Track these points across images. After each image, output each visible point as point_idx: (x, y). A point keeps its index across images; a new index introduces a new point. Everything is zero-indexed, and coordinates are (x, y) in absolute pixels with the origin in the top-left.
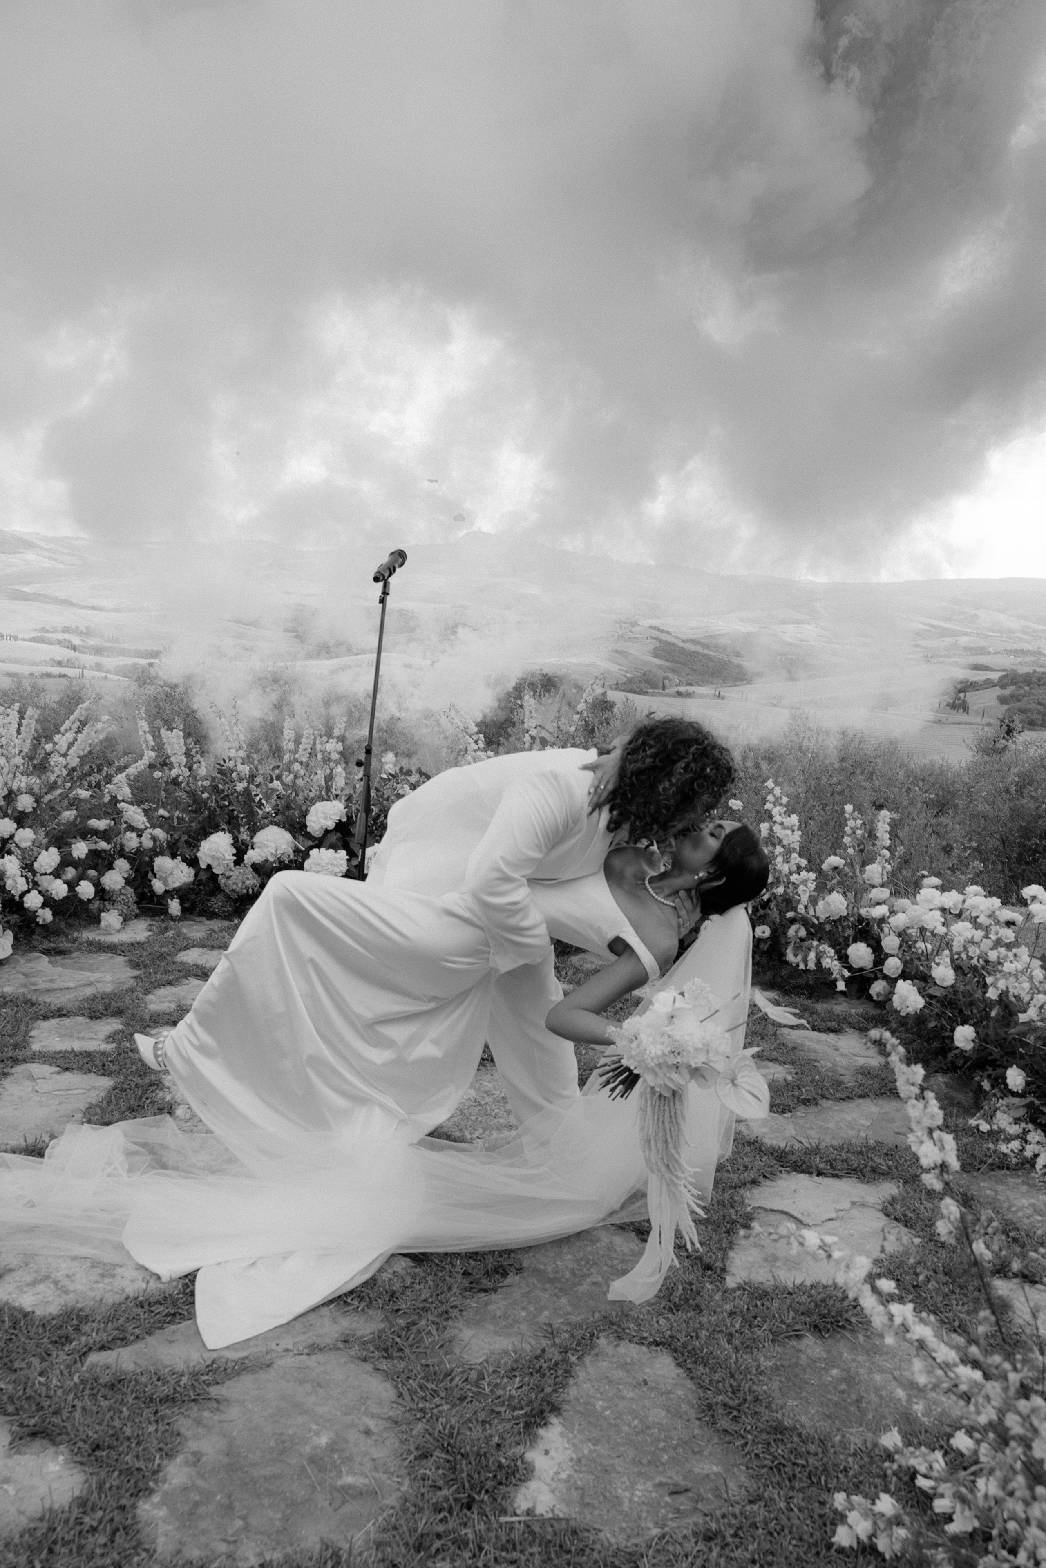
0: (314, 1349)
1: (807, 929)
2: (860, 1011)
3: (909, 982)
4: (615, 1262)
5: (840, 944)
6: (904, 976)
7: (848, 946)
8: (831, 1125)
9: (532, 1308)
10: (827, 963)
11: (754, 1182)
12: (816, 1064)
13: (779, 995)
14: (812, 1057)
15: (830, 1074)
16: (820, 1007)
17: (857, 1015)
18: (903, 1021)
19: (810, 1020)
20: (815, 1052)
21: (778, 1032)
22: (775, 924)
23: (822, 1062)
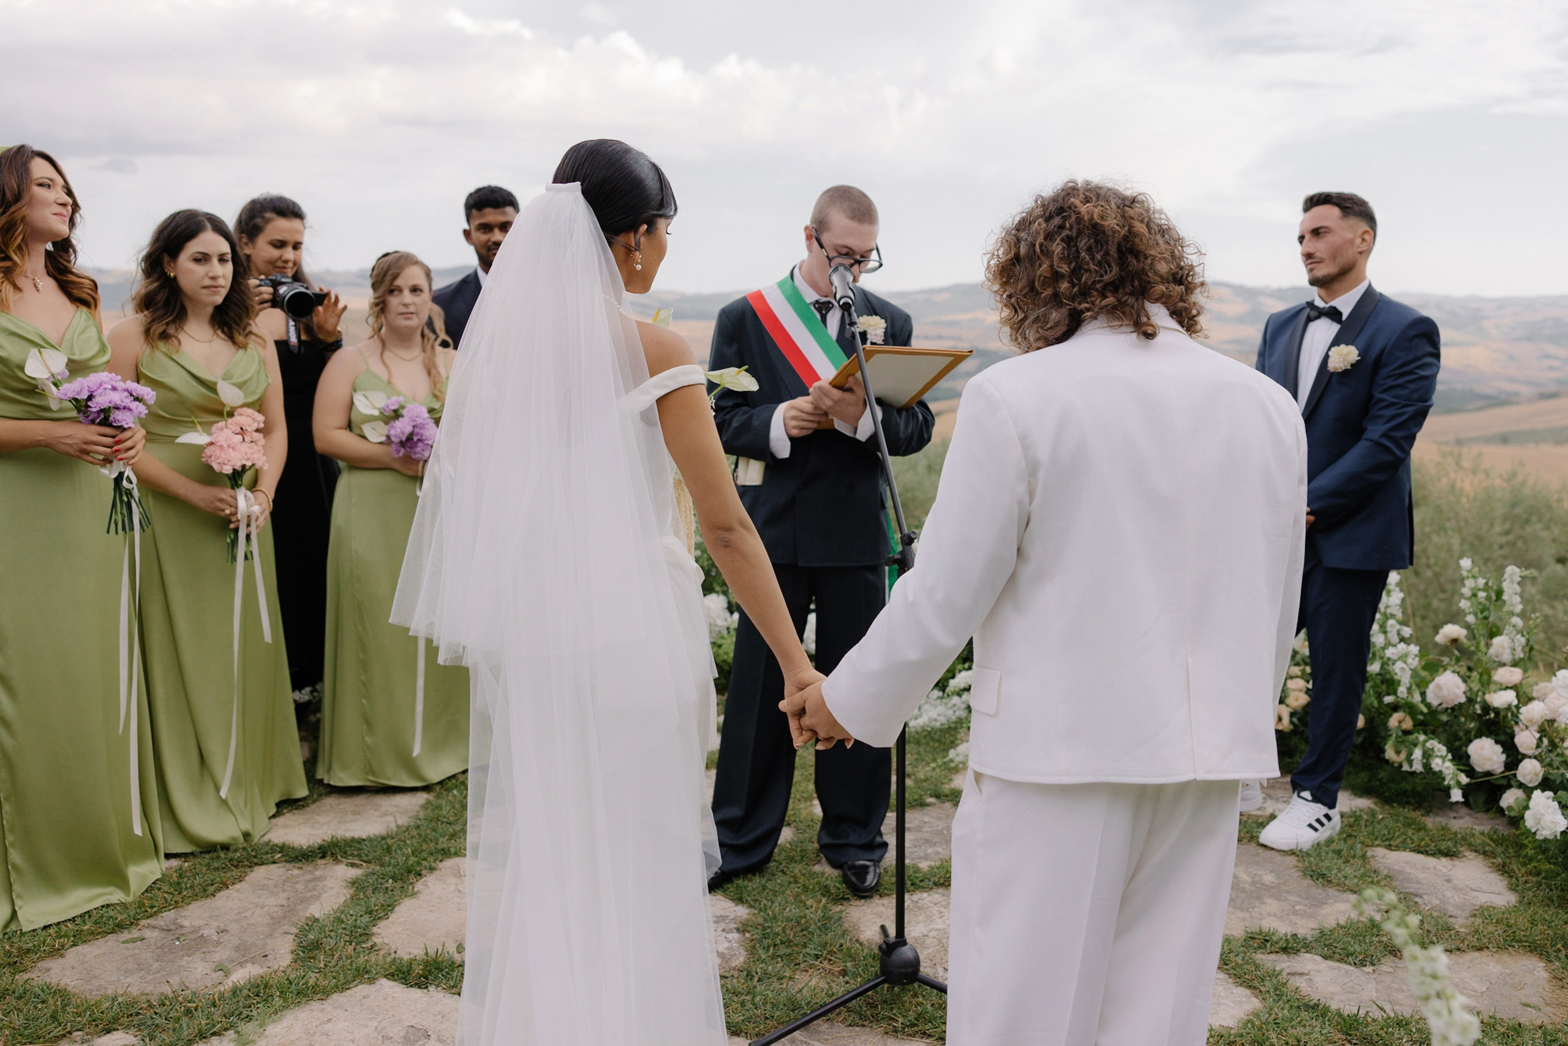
1: (1414, 719)
2: (1486, 828)
3: (1550, 794)
5: (1460, 739)
6: (1546, 784)
7: (1471, 741)
10: (1437, 764)
12: (1417, 899)
13: (1376, 804)
14: (1412, 891)
15: (1435, 914)
16: (1431, 822)
17: (1482, 834)
18: (1543, 847)
19: (1415, 838)
20: (1418, 883)
21: (1369, 853)
22: (1370, 711)
23: (1425, 896)
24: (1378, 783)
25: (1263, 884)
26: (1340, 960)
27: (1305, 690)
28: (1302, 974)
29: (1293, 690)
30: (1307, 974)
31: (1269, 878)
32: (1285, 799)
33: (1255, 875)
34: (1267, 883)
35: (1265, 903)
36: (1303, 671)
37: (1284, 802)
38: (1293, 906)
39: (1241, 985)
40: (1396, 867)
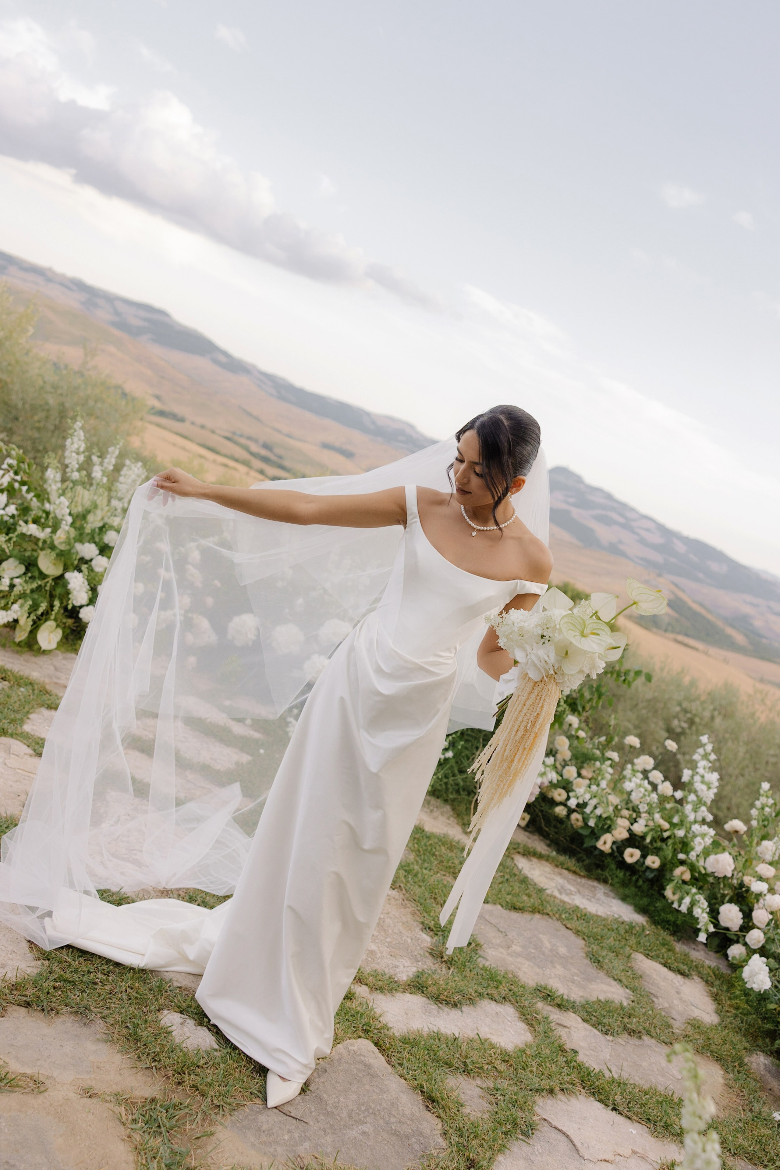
0: (90, 1094)
1: (692, 875)
2: (713, 964)
3: (764, 959)
4: (393, 1120)
5: (716, 898)
6: (763, 952)
7: (723, 903)
8: (644, 1064)
9: (296, 1135)
10: (697, 912)
11: (551, 1091)
12: (654, 999)
13: (647, 922)
14: (653, 992)
15: (663, 1014)
16: (679, 947)
17: (710, 967)
18: (747, 992)
19: (665, 955)
20: (658, 987)
21: (633, 956)
22: (665, 859)
23: (660, 999)
24: (653, 908)
25: (558, 953)
26: (593, 1025)
27: (628, 828)
28: (565, 1027)
29: (620, 826)
30: (568, 1028)
31: (562, 950)
32: (589, 897)
34: (560, 953)
35: (555, 967)
36: (631, 815)
37: (588, 899)
38: (573, 976)
39: (523, 1021)
40: (648, 972)
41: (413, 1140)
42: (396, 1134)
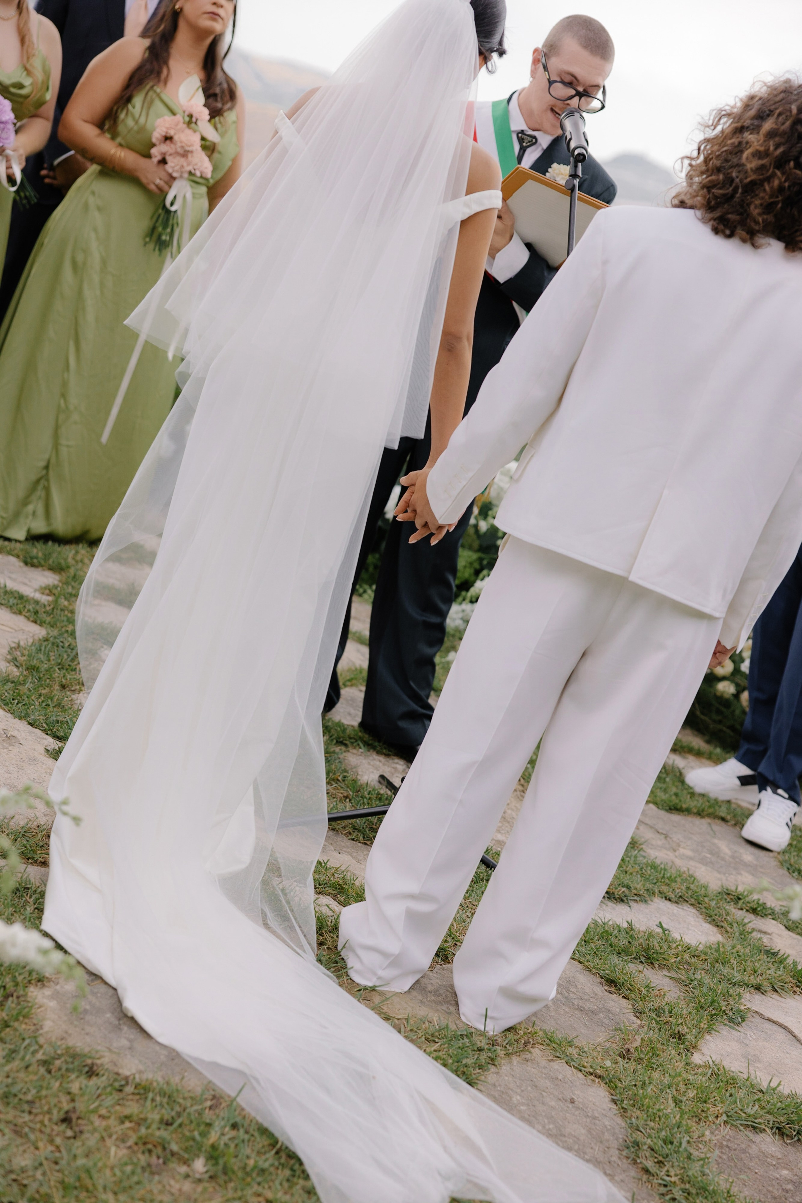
25: (742, 861)
26: (801, 934)
28: (764, 932)
30: (769, 934)
31: (748, 857)
33: (736, 851)
34: (746, 860)
35: (741, 874)
39: (710, 923)
41: (601, 1015)
42: (580, 1009)
